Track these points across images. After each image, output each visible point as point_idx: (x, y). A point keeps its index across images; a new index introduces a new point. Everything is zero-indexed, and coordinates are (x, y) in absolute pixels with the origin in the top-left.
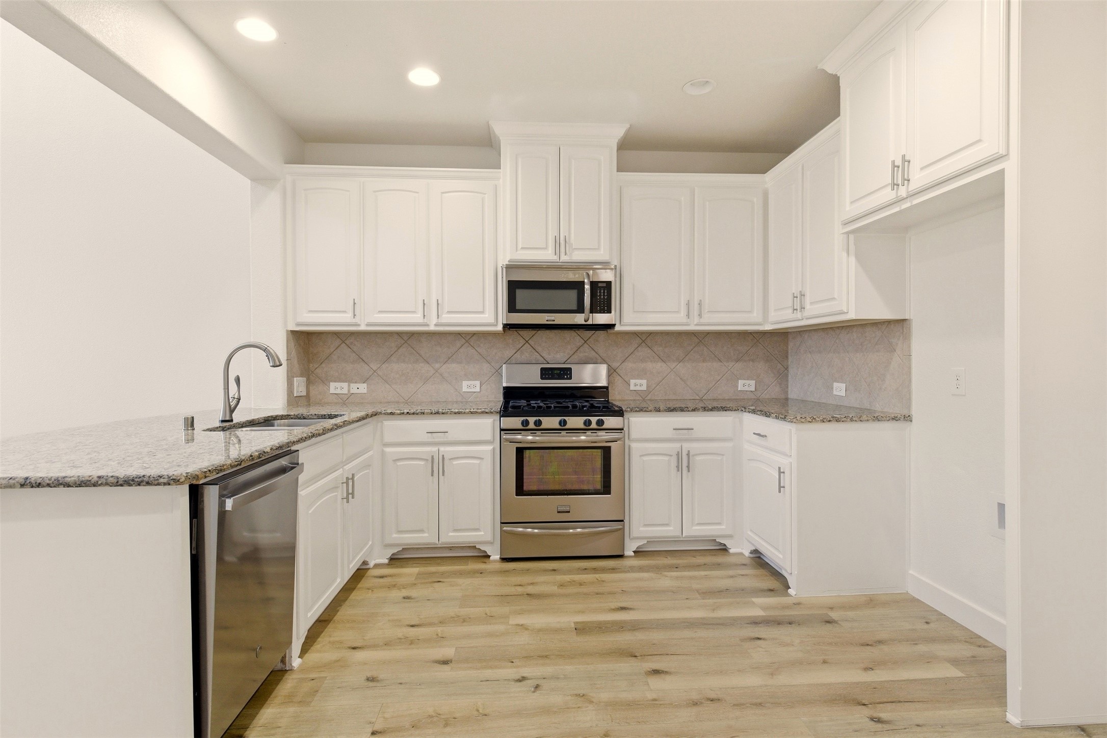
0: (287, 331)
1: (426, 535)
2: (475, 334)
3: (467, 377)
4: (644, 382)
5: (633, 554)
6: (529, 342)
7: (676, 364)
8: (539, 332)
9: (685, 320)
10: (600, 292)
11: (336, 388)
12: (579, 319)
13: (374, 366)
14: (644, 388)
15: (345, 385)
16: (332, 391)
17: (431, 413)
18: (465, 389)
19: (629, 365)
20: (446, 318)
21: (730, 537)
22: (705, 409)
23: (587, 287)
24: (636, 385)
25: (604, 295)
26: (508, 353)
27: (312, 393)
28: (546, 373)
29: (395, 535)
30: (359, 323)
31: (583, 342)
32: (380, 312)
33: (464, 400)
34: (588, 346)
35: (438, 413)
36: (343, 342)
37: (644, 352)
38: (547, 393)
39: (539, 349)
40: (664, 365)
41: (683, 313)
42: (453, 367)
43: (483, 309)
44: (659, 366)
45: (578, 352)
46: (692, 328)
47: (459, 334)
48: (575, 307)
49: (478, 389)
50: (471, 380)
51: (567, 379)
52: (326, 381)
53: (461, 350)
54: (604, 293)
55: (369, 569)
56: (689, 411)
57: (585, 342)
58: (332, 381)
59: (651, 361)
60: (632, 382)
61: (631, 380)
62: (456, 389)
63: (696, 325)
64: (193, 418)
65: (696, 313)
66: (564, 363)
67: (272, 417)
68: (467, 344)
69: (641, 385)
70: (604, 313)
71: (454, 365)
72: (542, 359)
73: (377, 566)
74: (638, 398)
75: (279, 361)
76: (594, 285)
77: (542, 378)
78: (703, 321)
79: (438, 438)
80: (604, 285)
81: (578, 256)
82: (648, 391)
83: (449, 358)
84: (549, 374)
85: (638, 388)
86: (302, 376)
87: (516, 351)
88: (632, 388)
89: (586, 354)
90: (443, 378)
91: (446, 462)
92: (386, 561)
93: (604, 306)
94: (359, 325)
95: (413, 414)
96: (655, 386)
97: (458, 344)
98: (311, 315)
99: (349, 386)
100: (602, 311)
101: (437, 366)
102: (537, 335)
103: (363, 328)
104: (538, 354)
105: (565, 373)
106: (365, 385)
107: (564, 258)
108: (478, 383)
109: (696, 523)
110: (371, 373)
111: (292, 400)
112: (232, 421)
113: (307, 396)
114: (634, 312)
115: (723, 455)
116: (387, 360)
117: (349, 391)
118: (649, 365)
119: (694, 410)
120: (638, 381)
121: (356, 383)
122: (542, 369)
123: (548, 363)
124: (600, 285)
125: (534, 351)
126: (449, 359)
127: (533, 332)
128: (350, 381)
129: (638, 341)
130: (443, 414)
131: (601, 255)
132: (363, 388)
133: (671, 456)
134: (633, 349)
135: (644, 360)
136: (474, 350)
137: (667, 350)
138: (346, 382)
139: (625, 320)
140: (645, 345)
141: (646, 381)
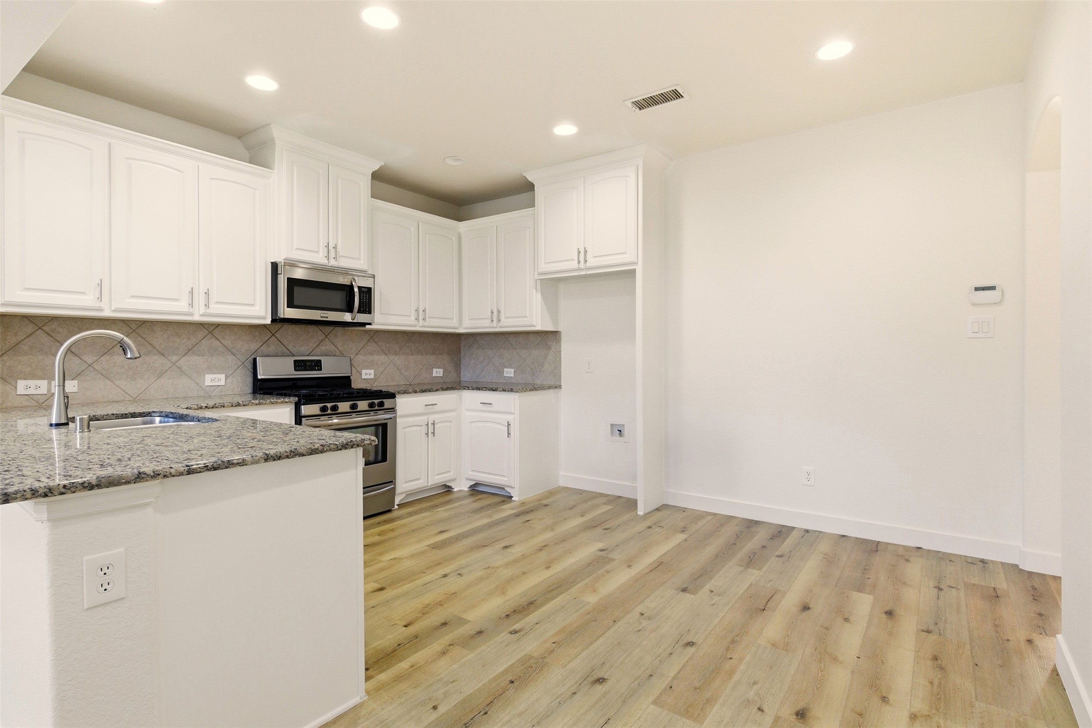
3: (211, 370)
4: (372, 372)
5: (398, 507)
6: (276, 335)
7: (394, 357)
9: (414, 322)
10: (363, 296)
11: (27, 387)
12: (347, 317)
13: (89, 359)
14: (372, 377)
15: (41, 383)
16: (20, 390)
18: (208, 383)
19: (361, 357)
20: (215, 309)
23: (357, 291)
24: (366, 374)
25: (367, 299)
28: (300, 365)
31: (325, 336)
32: (133, 297)
33: (207, 395)
34: (328, 340)
36: (40, 328)
37: (372, 347)
38: (300, 383)
39: (286, 343)
40: (386, 357)
41: (413, 318)
42: (193, 359)
43: (254, 302)
44: (382, 358)
45: (320, 345)
47: (201, 324)
48: (344, 307)
50: (215, 373)
51: (319, 370)
53: (203, 342)
54: (366, 296)
58: (20, 379)
59: (377, 354)
60: (364, 372)
61: (363, 371)
62: (198, 384)
63: (420, 327)
65: (421, 317)
66: (308, 356)
68: (210, 336)
69: (370, 374)
70: (366, 313)
71: (195, 358)
72: (288, 352)
74: (368, 385)
76: (361, 290)
77: (296, 370)
78: (426, 323)
80: (366, 290)
81: (344, 263)
82: (375, 380)
83: (189, 350)
84: (301, 366)
85: (368, 377)
87: (262, 343)
88: (364, 377)
89: (327, 348)
90: (182, 371)
93: (366, 308)
96: (379, 375)
97: (200, 336)
101: (175, 358)
102: (283, 328)
104: (284, 347)
105: (317, 365)
106: (75, 382)
107: (333, 263)
108: (223, 376)
109: (436, 474)
110: (83, 367)
114: (381, 313)
115: (451, 422)
118: (376, 358)
120: (368, 371)
122: (295, 361)
124: (364, 290)
125: (279, 343)
129: (367, 337)
131: (360, 264)
133: (422, 426)
134: (363, 344)
135: (371, 354)
136: (218, 342)
137: (388, 345)
138: (44, 379)
139: (376, 320)
140: (372, 341)
141: (373, 370)
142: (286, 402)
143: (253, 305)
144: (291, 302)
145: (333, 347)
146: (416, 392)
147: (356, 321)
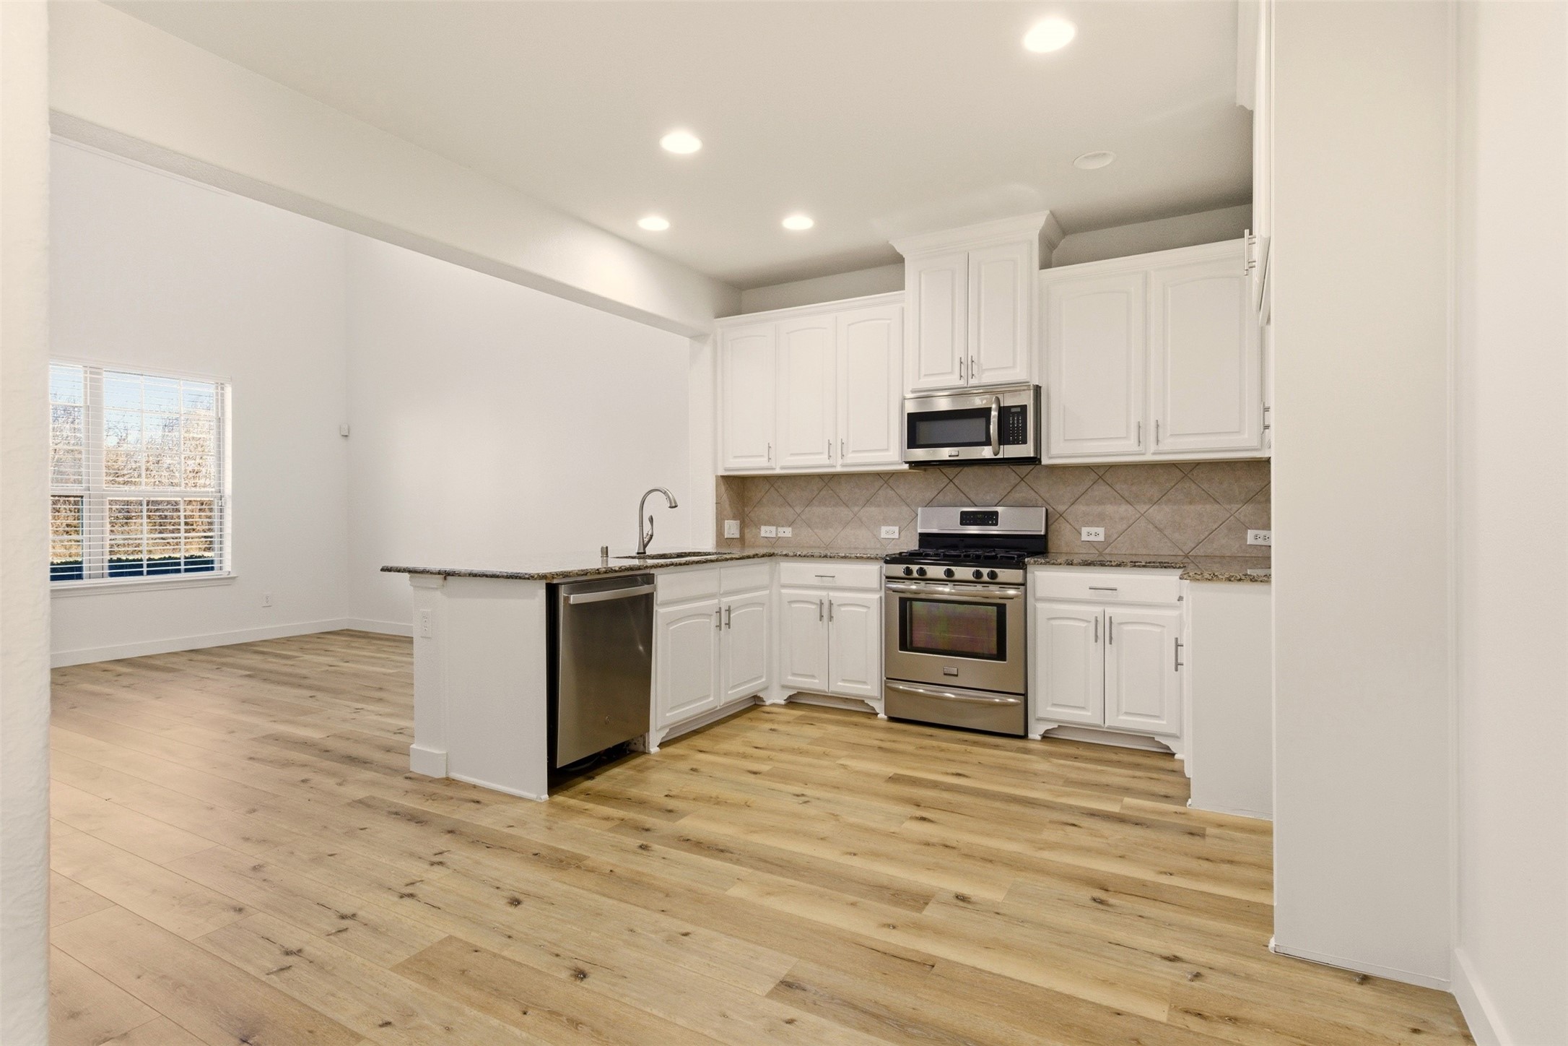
0: (716, 476)
1: (817, 681)
2: (894, 473)
3: (886, 521)
4: (1101, 531)
5: (1039, 738)
6: (955, 481)
7: (1147, 507)
8: (968, 470)
9: (1135, 448)
10: (1013, 420)
11: (767, 531)
12: (986, 452)
13: (798, 510)
14: (1101, 538)
15: (773, 529)
16: (763, 534)
17: (821, 557)
18: (883, 535)
19: (1080, 508)
20: (851, 458)
21: (1175, 737)
22: (1135, 565)
23: (994, 414)
24: (1089, 534)
25: (1018, 422)
26: (929, 495)
27: (748, 535)
28: (967, 519)
29: (790, 678)
30: (774, 467)
31: (1020, 479)
32: (792, 454)
33: (882, 547)
34: (1025, 485)
35: (825, 556)
36: (769, 487)
37: (1101, 490)
38: (967, 540)
39: (966, 489)
40: (1130, 508)
41: (1133, 440)
42: (872, 510)
43: (888, 446)
44: (1124, 509)
45: (1013, 491)
46: (1149, 458)
48: (984, 439)
49: (896, 536)
50: (890, 525)
51: (993, 525)
52: (758, 525)
53: (880, 492)
54: (1018, 420)
55: (763, 706)
56: (1112, 566)
57: (1023, 479)
58: (762, 525)
59: (1111, 503)
60: (1085, 530)
61: (1083, 528)
62: (875, 535)
63: (1154, 454)
64: (607, 548)
65: (1152, 438)
66: (996, 506)
67: (685, 553)
68: (887, 485)
69: (1097, 534)
70: (1018, 443)
71: (873, 509)
72: (970, 502)
73: (773, 705)
74: (1094, 551)
75: (675, 502)
76: (1003, 411)
77: (962, 524)
78: (1162, 447)
79: (827, 582)
80: (1019, 410)
81: (989, 378)
82: (1108, 542)
84: (970, 519)
85: (1092, 538)
86: (734, 518)
87: (938, 491)
88: (1084, 538)
89: (1024, 495)
90: (862, 522)
91: (835, 608)
92: (783, 702)
93: (1018, 436)
94: (774, 469)
95: (804, 556)
96: (1115, 536)
98: (737, 460)
99: (777, 529)
100: (1016, 442)
101: (856, 509)
102: (963, 472)
103: (778, 471)
104: (963, 495)
105: (990, 518)
106: (790, 529)
107: (971, 382)
108: (896, 529)
109: (1124, 710)
110: (795, 517)
111: (721, 539)
112: (645, 553)
113: (742, 539)
115: (1163, 626)
116: (809, 503)
117: (777, 534)
118: (1110, 509)
119: (1119, 565)
120: (1093, 530)
121: (783, 526)
122: (963, 513)
123: (977, 506)
124: (1013, 410)
125: (958, 491)
126: (868, 502)
127: (958, 469)
128: (777, 525)
129: (1093, 476)
130: (831, 557)
131: (1018, 373)
132: (787, 532)
133: (1090, 622)
134: (1085, 488)
135: (1100, 502)
136: (893, 492)
137: (1134, 488)
138: (773, 525)
139: (1054, 451)
140: (1102, 482)
141: (1103, 528)
142: (872, 559)
143: (887, 450)
144: (913, 442)
145: (1033, 493)
146: (1072, 564)
147: (1000, 456)
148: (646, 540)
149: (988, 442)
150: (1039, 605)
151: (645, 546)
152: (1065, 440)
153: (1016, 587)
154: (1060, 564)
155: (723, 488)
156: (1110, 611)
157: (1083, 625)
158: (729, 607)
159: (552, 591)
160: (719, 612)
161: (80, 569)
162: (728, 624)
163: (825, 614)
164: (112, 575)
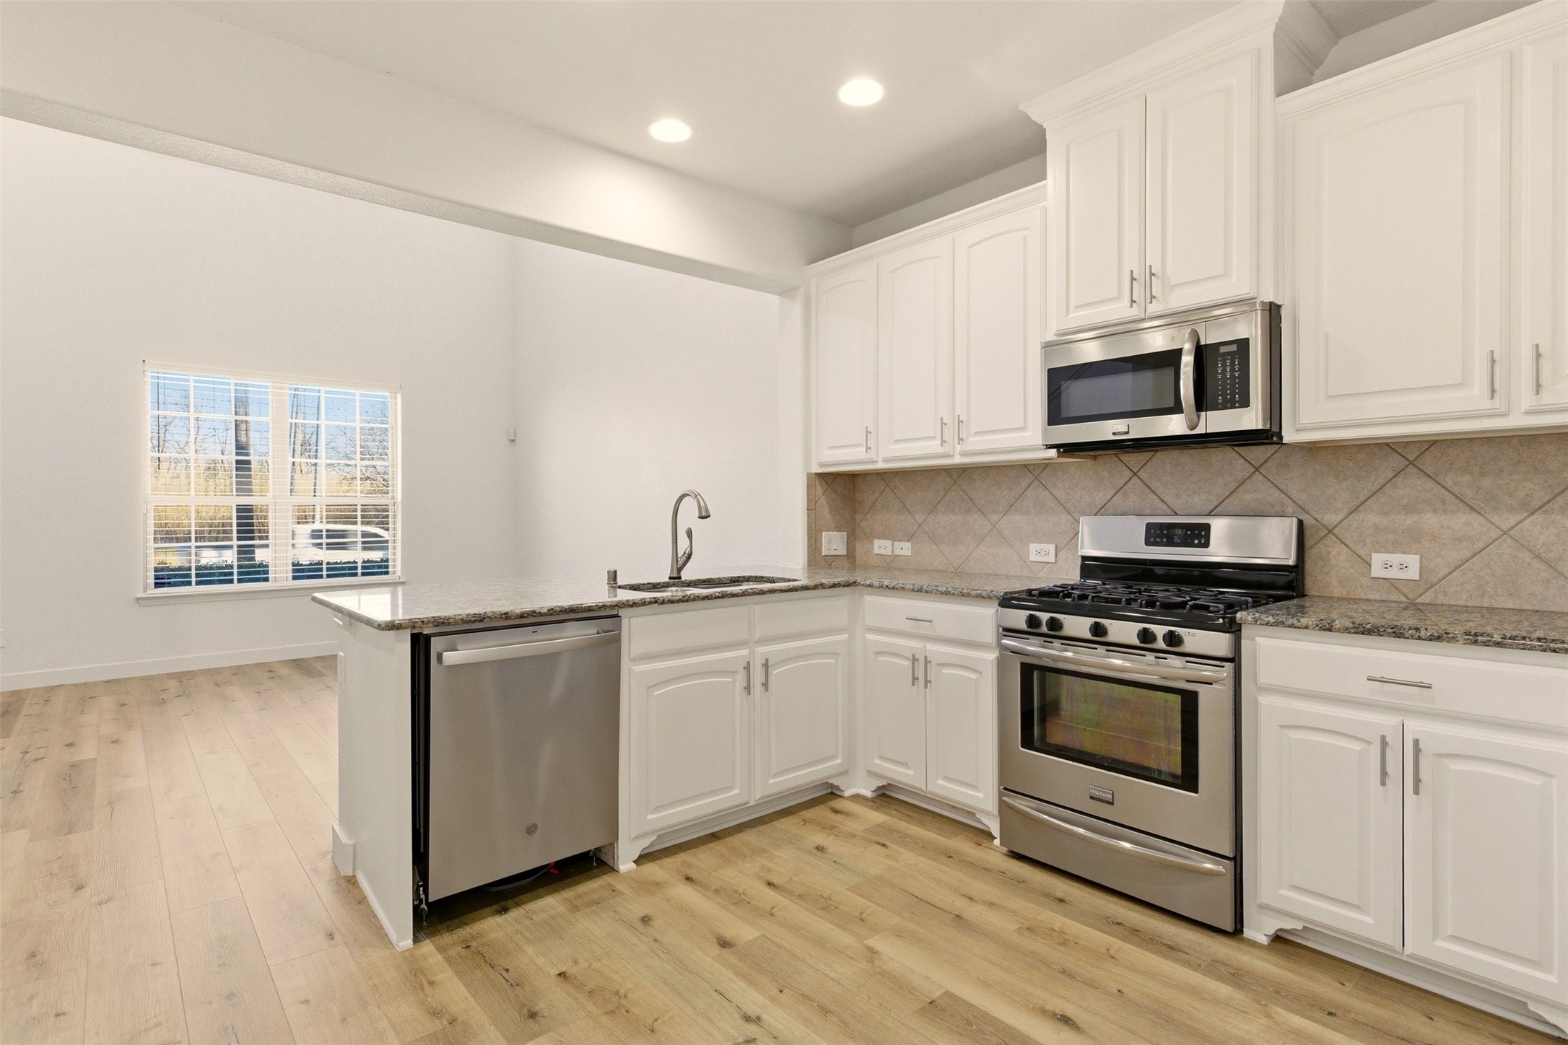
0: (808, 475)
1: (911, 772)
2: (1046, 464)
3: (1038, 537)
4: (1413, 561)
5: (1264, 940)
6: (1141, 474)
7: (1518, 517)
8: (1159, 454)
9: (1486, 404)
10: (1224, 366)
11: (881, 547)
12: (1174, 425)
13: (920, 518)
14: (1413, 573)
15: (888, 543)
16: (876, 551)
17: (913, 590)
18: (1033, 557)
19: (1370, 518)
20: (972, 443)
22: (1474, 639)
23: (1187, 360)
24: (1387, 566)
25: (1233, 370)
26: (1101, 497)
27: (859, 551)
28: (1157, 534)
29: (877, 761)
30: (875, 459)
31: (1252, 470)
33: (1032, 575)
34: (1261, 479)
35: (920, 590)
37: (1412, 486)
39: (1157, 488)
40: (1477, 520)
42: (1017, 519)
43: (1024, 424)
44: (1461, 521)
45: (1239, 490)
47: (1025, 466)
48: (1171, 404)
49: (1051, 558)
50: (1042, 542)
51: (1200, 546)
52: (870, 537)
53: (1029, 493)
54: (1232, 365)
55: (841, 797)
56: (1419, 638)
57: (1257, 469)
58: (875, 538)
59: (1435, 511)
60: (1377, 559)
61: (1375, 556)
62: (1021, 557)
63: (1528, 413)
64: (615, 572)
65: (1526, 381)
66: (1209, 515)
67: (744, 577)
68: (1036, 483)
69: (1403, 567)
70: (1233, 407)
71: (1017, 517)
72: (1165, 507)
73: (857, 798)
74: (1395, 596)
75: (707, 510)
76: (1201, 353)
77: (1148, 543)
78: (1547, 399)
79: (924, 629)
80: (1234, 348)
82: (1427, 580)
83: (1011, 506)
84: (1162, 536)
85: (1394, 574)
86: (838, 529)
87: (1115, 491)
88: (1377, 571)
89: (1261, 496)
90: (1003, 537)
91: (933, 670)
92: (869, 794)
93: (1233, 395)
94: (875, 462)
95: (893, 588)
96: (1445, 571)
97: (1024, 484)
98: (831, 451)
99: (893, 545)
100: (1229, 404)
101: (995, 518)
102: (1153, 460)
103: (881, 465)
104: (1153, 497)
105: (1199, 535)
106: (908, 545)
108: (1052, 548)
110: (915, 527)
111: (815, 558)
112: (680, 578)
113: (851, 555)
116: (933, 510)
117: (893, 552)
118: (1430, 520)
120: (1396, 558)
121: (900, 540)
122: (1149, 526)
123: (1177, 514)
124: (1223, 349)
125: (1147, 491)
126: (1010, 508)
127: (1147, 455)
128: (894, 539)
129: (1396, 462)
130: (927, 592)
131: (1233, 285)
132: (904, 549)
133: (1369, 743)
134: (1381, 481)
135: (1410, 509)
136: (1047, 492)
137: (1486, 482)
138: (890, 539)
139: (1306, 417)
140: (1415, 470)
141: (1418, 557)
142: (983, 597)
143: (1023, 429)
144: (1055, 415)
145: (1277, 493)
146: (1330, 630)
147: (1200, 430)
148: (681, 562)
149: (1177, 408)
150: (1264, 700)
151: (679, 570)
152: (1329, 397)
153: (1218, 663)
154: (1306, 628)
155: (819, 490)
156: (1415, 727)
157: (1356, 747)
158: (767, 660)
159: (420, 645)
160: (747, 668)
161: (267, 572)
162: (766, 685)
163: (920, 675)
164: (294, 578)
